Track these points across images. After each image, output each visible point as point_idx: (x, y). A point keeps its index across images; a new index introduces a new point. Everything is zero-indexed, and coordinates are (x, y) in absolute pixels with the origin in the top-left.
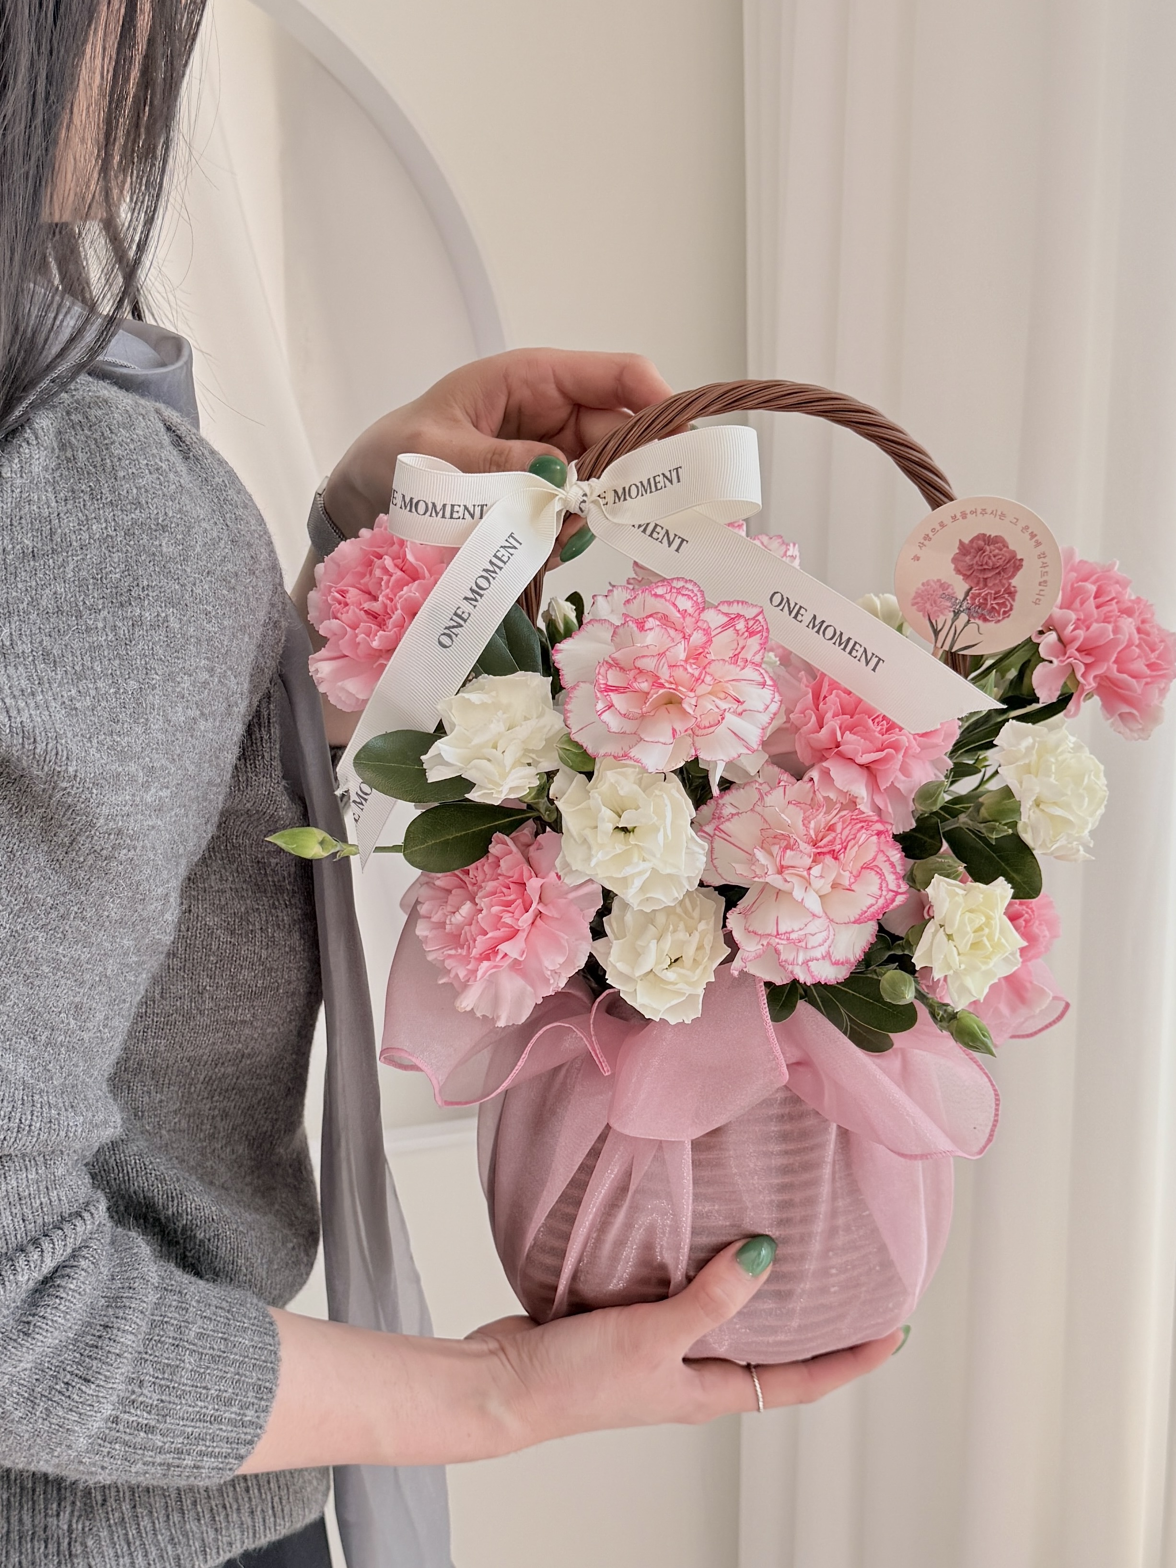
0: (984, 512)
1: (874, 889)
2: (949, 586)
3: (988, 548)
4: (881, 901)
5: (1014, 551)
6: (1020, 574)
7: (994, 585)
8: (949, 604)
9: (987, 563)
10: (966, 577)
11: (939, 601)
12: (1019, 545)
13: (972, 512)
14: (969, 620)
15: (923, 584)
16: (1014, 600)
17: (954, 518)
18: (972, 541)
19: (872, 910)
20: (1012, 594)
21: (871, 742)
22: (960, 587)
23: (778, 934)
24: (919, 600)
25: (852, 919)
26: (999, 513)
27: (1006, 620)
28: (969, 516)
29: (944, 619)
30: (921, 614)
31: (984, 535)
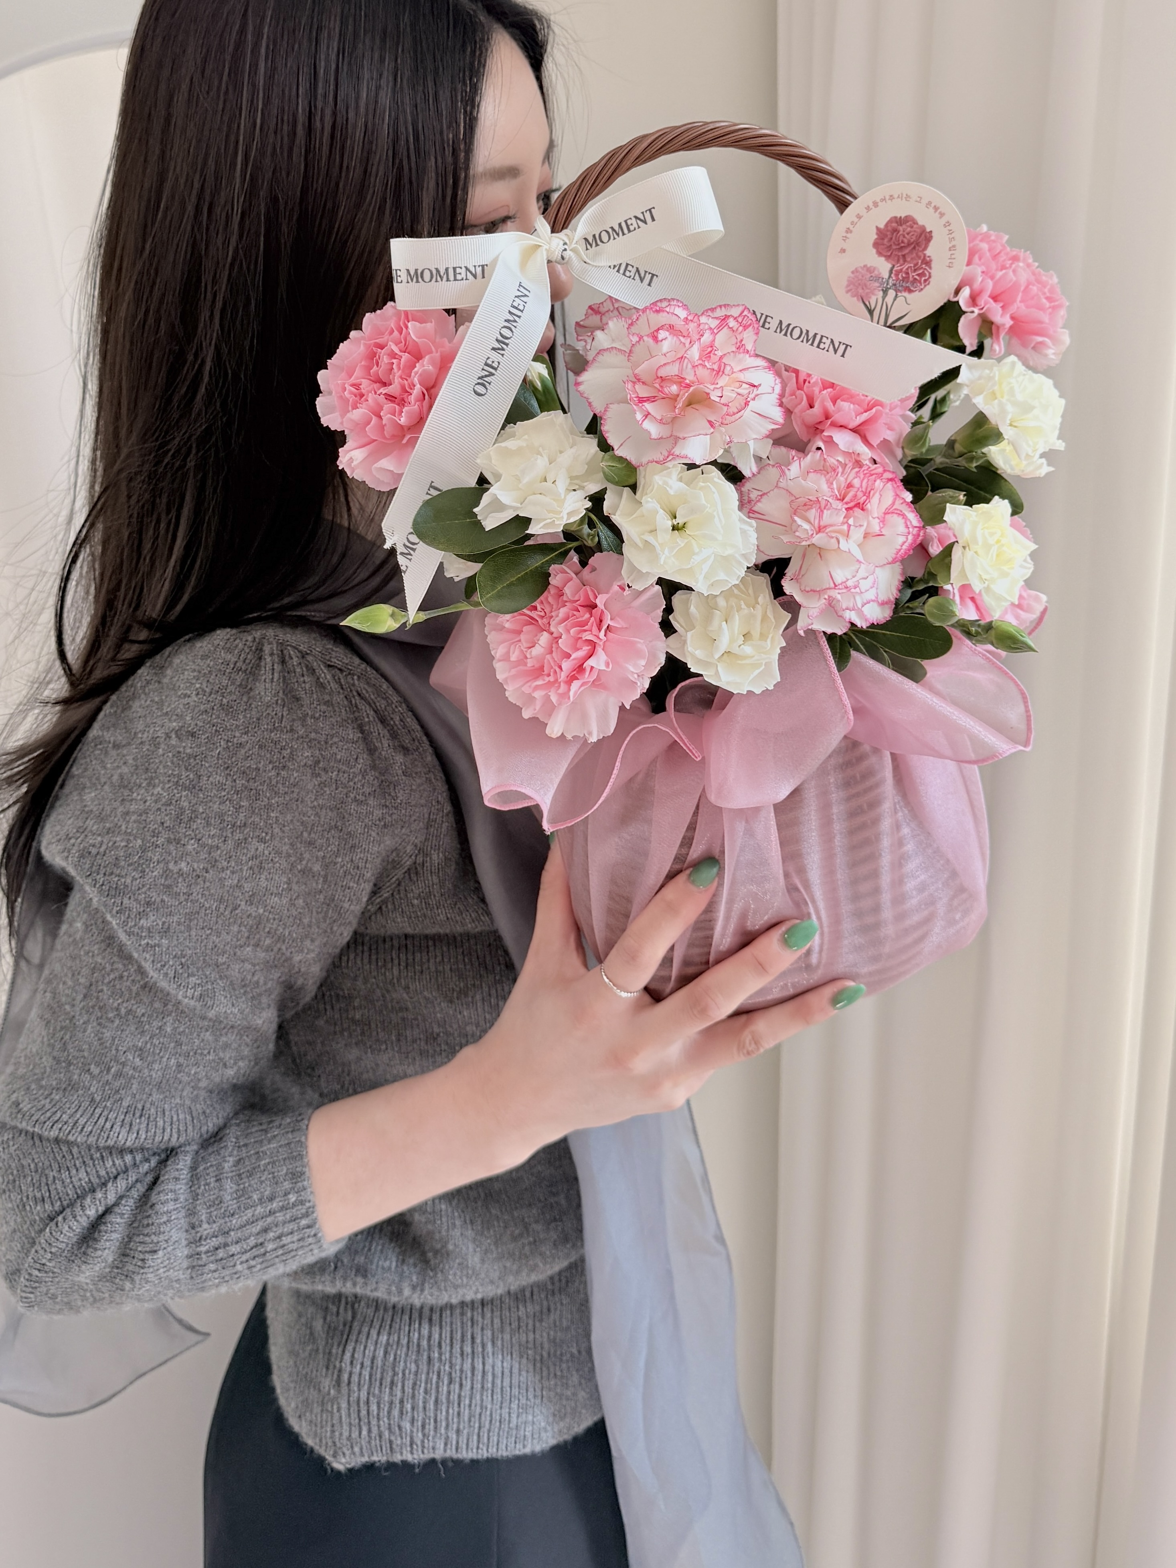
0: (892, 197)
1: (902, 528)
2: (875, 269)
3: (901, 228)
4: (910, 537)
5: (924, 226)
6: (932, 244)
7: (912, 259)
8: (877, 284)
9: (903, 242)
10: (888, 258)
11: (868, 283)
12: (926, 219)
13: (883, 200)
14: (896, 296)
15: (853, 272)
16: (930, 268)
17: (868, 209)
18: (886, 225)
19: (904, 547)
20: (928, 263)
21: (859, 405)
22: (883, 267)
23: (836, 586)
24: (851, 286)
25: (890, 560)
26: (905, 196)
27: (928, 287)
28: (880, 204)
29: (876, 298)
30: (855, 299)
31: (896, 217)
